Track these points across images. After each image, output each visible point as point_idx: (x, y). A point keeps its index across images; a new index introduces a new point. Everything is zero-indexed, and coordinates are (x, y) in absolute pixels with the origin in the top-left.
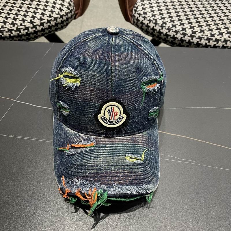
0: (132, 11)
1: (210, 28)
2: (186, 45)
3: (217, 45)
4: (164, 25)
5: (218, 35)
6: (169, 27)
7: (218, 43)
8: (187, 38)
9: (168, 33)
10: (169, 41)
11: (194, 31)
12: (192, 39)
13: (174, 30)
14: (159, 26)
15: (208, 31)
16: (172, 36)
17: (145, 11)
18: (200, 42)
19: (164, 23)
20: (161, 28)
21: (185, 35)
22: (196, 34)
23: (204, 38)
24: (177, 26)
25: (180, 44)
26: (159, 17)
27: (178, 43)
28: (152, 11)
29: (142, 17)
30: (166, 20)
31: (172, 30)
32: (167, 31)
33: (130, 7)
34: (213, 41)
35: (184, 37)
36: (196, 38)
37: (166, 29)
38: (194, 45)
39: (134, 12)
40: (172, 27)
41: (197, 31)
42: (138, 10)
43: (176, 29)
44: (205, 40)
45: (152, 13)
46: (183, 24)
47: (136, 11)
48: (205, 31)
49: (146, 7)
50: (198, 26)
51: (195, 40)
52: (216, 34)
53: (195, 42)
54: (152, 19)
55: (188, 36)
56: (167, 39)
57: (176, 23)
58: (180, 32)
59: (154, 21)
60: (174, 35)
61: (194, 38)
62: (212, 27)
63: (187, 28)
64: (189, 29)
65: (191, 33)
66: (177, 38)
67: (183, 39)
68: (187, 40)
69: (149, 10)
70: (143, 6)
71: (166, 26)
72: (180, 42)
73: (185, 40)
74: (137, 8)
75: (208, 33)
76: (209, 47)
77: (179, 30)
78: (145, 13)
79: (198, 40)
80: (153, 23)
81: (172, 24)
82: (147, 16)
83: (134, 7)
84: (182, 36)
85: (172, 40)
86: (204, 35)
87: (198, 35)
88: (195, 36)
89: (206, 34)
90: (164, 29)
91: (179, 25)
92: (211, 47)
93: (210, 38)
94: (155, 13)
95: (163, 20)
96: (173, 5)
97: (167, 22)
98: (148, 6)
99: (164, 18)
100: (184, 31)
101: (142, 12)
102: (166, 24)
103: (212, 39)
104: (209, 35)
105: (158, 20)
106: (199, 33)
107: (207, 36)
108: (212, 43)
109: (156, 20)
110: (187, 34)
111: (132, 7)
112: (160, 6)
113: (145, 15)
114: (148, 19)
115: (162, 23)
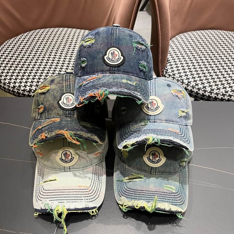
0: (163, 72)
1: (224, 86)
2: (206, 99)
3: (230, 99)
4: (189, 84)
5: (231, 92)
6: (193, 85)
7: (231, 98)
8: (207, 94)
9: (193, 90)
10: (193, 95)
11: (212, 88)
12: (211, 95)
13: (197, 88)
14: (185, 84)
15: (222, 89)
16: (195, 92)
17: (174, 73)
18: (217, 97)
19: (189, 82)
20: (187, 86)
21: (206, 92)
22: (214, 91)
23: (220, 94)
24: (199, 85)
25: (201, 97)
26: (185, 78)
27: (200, 97)
28: (179, 73)
29: (172, 77)
30: (190, 80)
31: (196, 87)
32: (192, 88)
33: (162, 69)
34: (227, 96)
35: (205, 93)
36: (214, 94)
37: (190, 87)
38: (213, 98)
39: (165, 73)
40: (195, 86)
41: (215, 89)
42: (168, 72)
43: (199, 87)
44: (221, 95)
45: (179, 74)
46: (203, 83)
47: (166, 72)
48: (220, 89)
49: (174, 70)
50: (215, 85)
51: (213, 95)
52: (229, 91)
53: (214, 97)
54: (179, 79)
55: (208, 92)
56: (191, 94)
57: (198, 82)
58: (201, 89)
59: (181, 81)
60: (197, 91)
61: (213, 94)
62: (226, 86)
63: (207, 86)
64: (208, 87)
65: (210, 90)
66: (200, 94)
67: (204, 94)
68: (207, 95)
69: (177, 72)
70: (172, 69)
71: (191, 84)
72: (202, 96)
73: (206, 95)
74: (167, 70)
75: (223, 91)
76: (224, 100)
77: (201, 88)
78: (174, 75)
79: (216, 95)
80: (180, 82)
81: (195, 83)
82: (175, 77)
83: (165, 69)
84: (204, 92)
85: (196, 94)
86: (220, 91)
87: (215, 91)
88: (213, 93)
89: (222, 91)
90: (189, 87)
91: (201, 84)
92: (226, 101)
93: (224, 94)
94: (182, 74)
95: (188, 80)
96: (194, 68)
97: (191, 81)
98: (176, 69)
99: (188, 79)
100: (205, 89)
101: (171, 74)
102: (191, 83)
103: (226, 95)
104: (224, 92)
105: (184, 80)
106: (216, 90)
107: (222, 92)
108: (226, 98)
109: (182, 80)
110: (207, 91)
111: (164, 69)
112: (185, 69)
113: (174, 76)
114: (177, 79)
115: (187, 82)
